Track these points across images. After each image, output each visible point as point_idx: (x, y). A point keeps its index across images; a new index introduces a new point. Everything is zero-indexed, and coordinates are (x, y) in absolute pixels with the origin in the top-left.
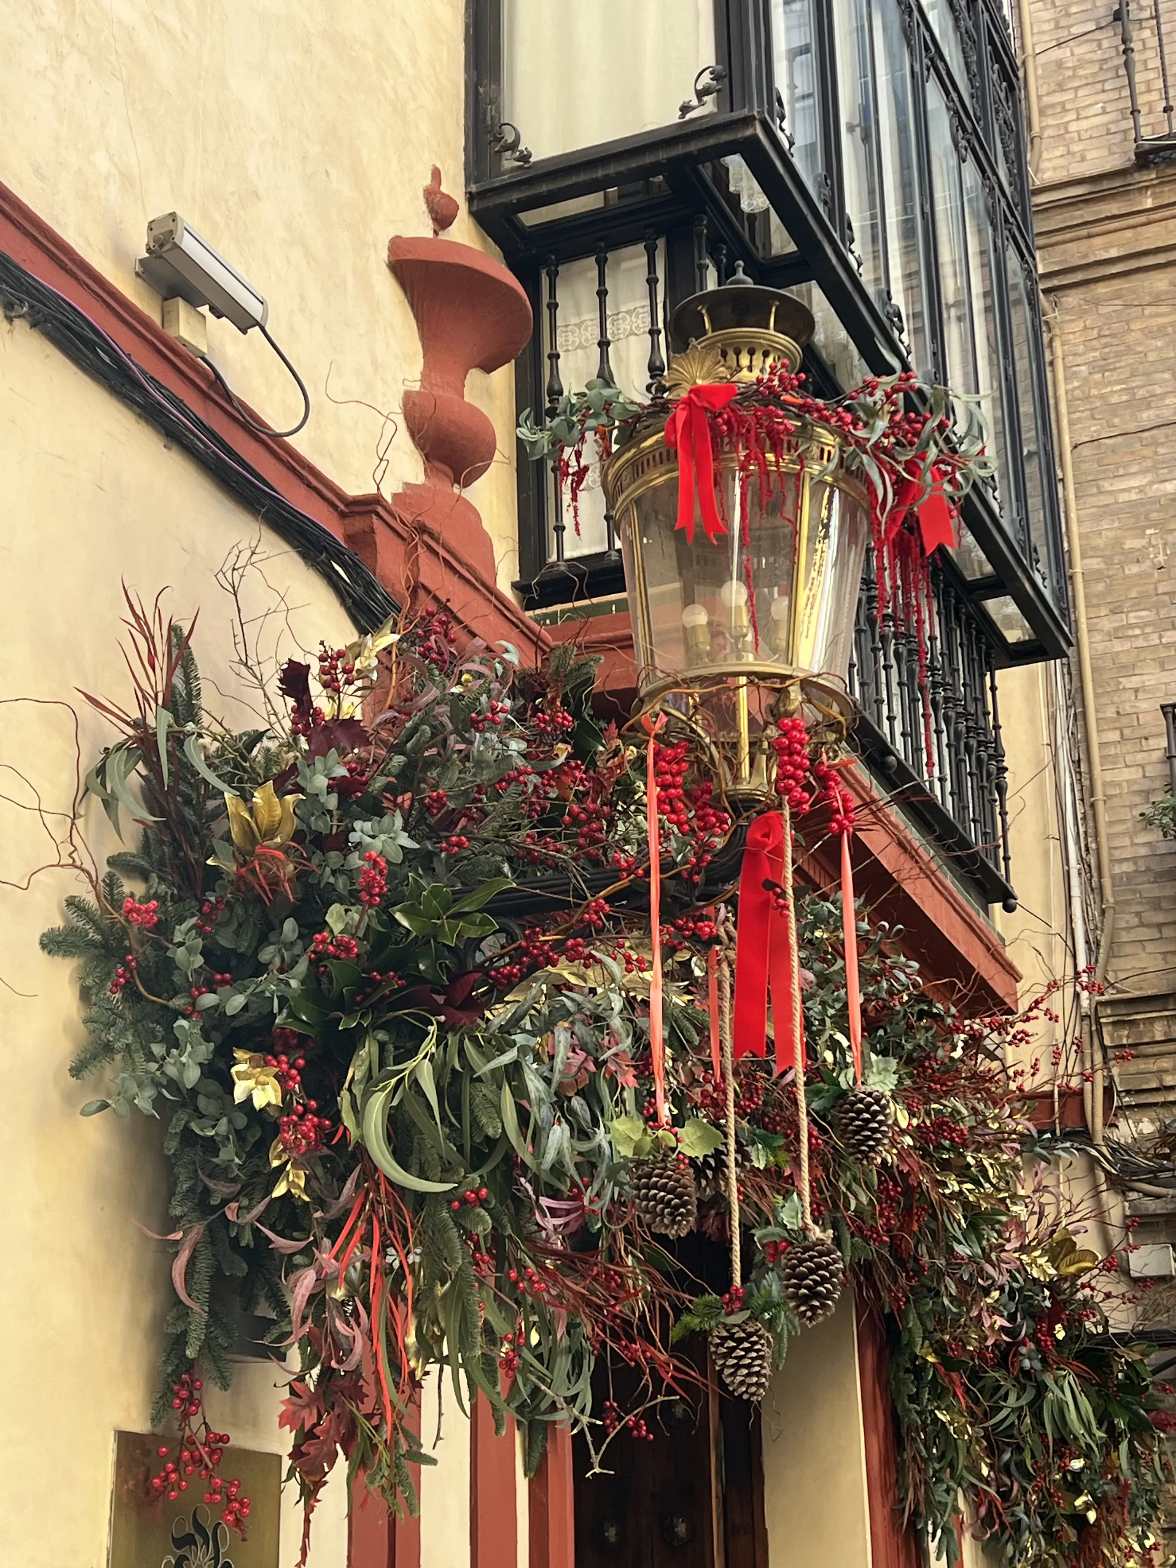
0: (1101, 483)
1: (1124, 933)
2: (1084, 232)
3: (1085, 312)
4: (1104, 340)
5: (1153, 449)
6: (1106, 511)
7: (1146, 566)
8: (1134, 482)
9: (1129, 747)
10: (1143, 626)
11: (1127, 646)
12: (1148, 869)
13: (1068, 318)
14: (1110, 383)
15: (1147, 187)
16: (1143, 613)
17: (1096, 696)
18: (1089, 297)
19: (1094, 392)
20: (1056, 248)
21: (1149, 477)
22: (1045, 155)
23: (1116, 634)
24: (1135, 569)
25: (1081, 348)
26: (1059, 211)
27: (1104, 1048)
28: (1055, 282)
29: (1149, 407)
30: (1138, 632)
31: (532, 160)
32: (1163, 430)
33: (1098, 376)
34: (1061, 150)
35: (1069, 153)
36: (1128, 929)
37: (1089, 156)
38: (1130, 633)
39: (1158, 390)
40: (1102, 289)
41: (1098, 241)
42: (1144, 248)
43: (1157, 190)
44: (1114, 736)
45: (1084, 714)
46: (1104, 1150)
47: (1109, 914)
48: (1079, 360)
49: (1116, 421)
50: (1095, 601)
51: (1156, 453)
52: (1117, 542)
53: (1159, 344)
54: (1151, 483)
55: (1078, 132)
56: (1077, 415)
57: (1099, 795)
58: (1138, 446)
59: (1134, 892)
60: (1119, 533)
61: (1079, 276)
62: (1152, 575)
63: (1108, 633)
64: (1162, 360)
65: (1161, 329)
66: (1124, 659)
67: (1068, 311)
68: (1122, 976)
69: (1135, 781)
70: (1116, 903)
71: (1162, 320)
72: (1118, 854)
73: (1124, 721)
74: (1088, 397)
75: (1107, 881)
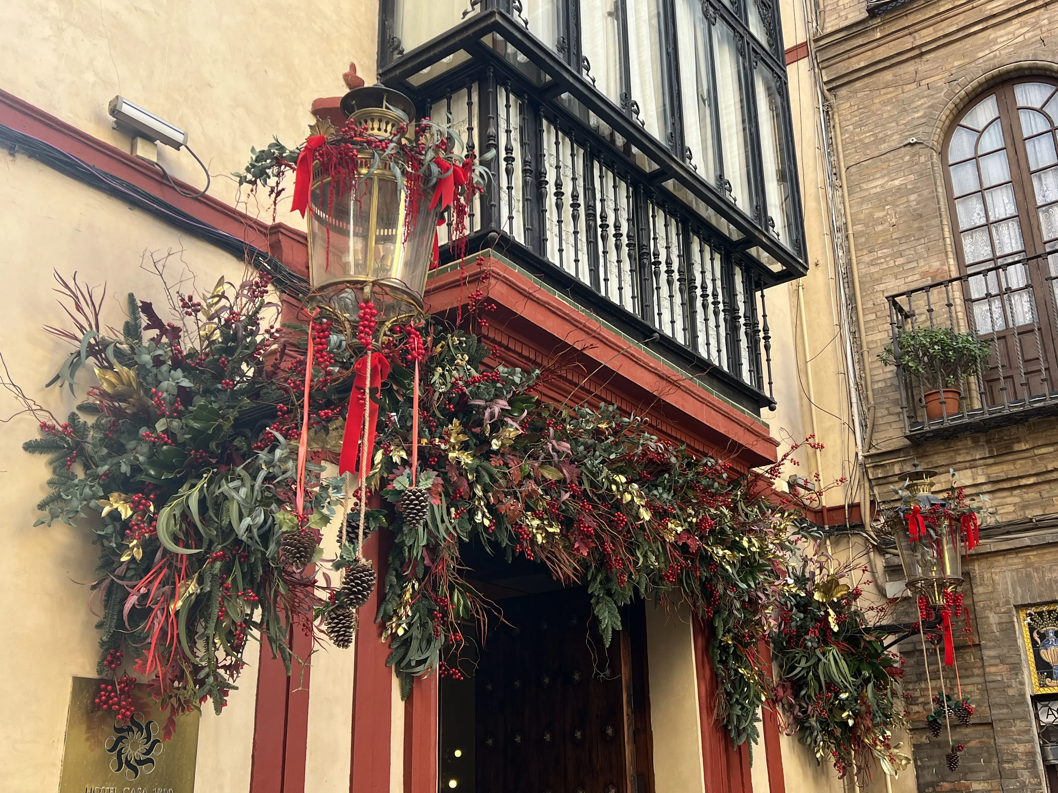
0: (861, 185)
1: (880, 419)
2: (846, 56)
3: (851, 97)
4: (860, 111)
5: (887, 164)
6: (864, 200)
7: (886, 225)
8: (879, 182)
9: (880, 322)
10: (885, 257)
11: (877, 268)
12: (892, 384)
13: (841, 102)
14: (865, 132)
15: (876, 27)
16: (885, 251)
17: (862, 297)
18: (852, 89)
19: (856, 138)
20: (833, 66)
21: (886, 179)
22: (827, 20)
23: (872, 263)
24: (880, 228)
25: (849, 116)
26: (832, 47)
27: (870, 480)
28: (834, 84)
29: (885, 142)
30: (883, 260)
31: (405, 53)
32: (892, 153)
33: (858, 130)
34: (835, 16)
35: (839, 16)
36: (882, 417)
37: (849, 16)
38: (879, 261)
39: (889, 132)
40: (858, 84)
41: (854, 60)
42: (878, 59)
43: (882, 28)
44: (873, 317)
45: (856, 307)
46: (872, 534)
47: (872, 409)
48: (848, 123)
49: (868, 152)
50: (860, 247)
51: (889, 166)
52: (871, 215)
53: (889, 108)
54: (888, 181)
55: (844, 5)
56: (848, 151)
57: (865, 348)
58: (880, 163)
59: (885, 397)
60: (871, 210)
61: (846, 80)
62: (889, 230)
63: (868, 263)
64: (891, 117)
65: (890, 100)
66: (876, 276)
67: (842, 99)
68: (879, 441)
69: (884, 339)
70: (875, 404)
71: (889, 96)
72: (876, 378)
73: (878, 308)
74: (853, 142)
75: (870, 393)
